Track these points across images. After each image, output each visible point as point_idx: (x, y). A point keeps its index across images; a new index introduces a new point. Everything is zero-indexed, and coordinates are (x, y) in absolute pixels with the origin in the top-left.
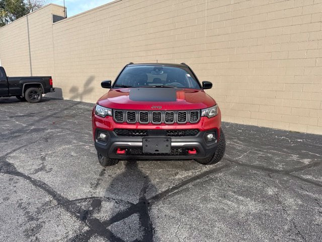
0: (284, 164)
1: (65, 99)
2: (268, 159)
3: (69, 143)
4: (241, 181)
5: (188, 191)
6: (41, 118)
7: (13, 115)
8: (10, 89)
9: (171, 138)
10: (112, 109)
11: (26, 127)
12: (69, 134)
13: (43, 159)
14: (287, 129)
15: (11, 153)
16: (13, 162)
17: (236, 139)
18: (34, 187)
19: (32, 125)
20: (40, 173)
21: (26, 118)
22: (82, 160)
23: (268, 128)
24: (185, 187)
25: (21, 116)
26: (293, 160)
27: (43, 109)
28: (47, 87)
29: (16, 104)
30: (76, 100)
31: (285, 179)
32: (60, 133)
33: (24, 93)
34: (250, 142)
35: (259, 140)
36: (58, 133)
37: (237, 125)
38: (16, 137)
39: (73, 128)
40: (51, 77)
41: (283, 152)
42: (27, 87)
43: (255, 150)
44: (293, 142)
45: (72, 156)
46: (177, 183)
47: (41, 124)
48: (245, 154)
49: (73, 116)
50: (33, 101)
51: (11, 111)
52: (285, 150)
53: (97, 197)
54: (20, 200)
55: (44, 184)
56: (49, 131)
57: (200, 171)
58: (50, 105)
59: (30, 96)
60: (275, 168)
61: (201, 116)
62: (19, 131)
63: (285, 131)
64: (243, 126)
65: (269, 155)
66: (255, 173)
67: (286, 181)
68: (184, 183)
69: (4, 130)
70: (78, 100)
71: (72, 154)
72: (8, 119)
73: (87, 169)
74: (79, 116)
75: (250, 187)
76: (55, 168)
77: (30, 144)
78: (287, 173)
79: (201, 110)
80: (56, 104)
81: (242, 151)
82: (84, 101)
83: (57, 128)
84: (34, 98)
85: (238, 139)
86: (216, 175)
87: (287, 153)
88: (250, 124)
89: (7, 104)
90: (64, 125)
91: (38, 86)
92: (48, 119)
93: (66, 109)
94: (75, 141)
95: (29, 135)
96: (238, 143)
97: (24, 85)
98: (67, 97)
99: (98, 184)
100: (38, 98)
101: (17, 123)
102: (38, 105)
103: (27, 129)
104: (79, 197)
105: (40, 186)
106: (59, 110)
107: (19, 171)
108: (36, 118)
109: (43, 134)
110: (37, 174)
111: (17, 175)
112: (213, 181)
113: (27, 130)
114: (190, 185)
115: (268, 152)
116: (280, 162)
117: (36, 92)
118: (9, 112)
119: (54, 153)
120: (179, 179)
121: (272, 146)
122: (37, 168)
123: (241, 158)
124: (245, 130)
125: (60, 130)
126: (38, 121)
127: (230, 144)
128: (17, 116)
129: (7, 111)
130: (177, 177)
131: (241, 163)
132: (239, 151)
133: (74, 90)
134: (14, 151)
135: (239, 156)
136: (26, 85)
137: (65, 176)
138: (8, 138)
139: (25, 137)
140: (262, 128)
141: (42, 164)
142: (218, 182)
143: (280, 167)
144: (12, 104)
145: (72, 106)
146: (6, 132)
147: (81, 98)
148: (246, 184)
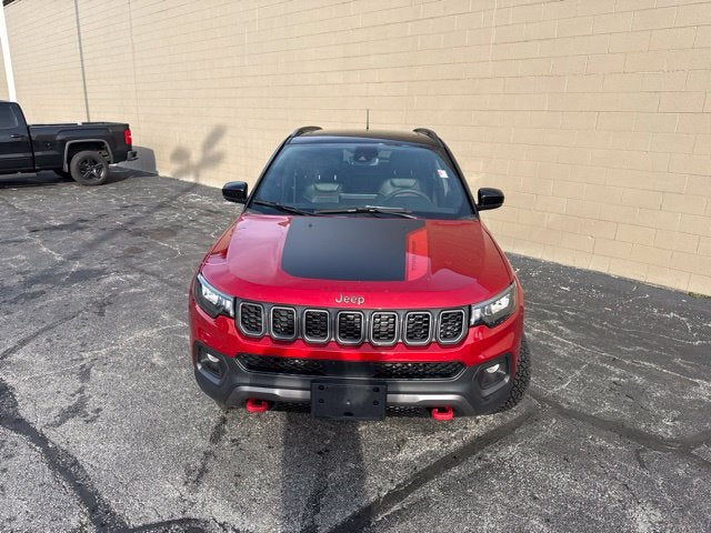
0: (676, 413)
1: (161, 174)
2: (633, 394)
3: (152, 321)
4: (565, 478)
5: (428, 509)
6: (101, 234)
7: (37, 225)
8: (36, 154)
9: (387, 385)
10: (235, 299)
11: (63, 263)
12: (156, 292)
13: (85, 374)
14: (683, 287)
15: (13, 351)
16: (15, 382)
17: (553, 317)
18: (47, 476)
19: (75, 257)
20: (70, 422)
21: (66, 236)
22: (175, 381)
23: (633, 282)
24: (418, 494)
25: (55, 228)
26: (702, 402)
27: (109, 204)
28: (119, 149)
29: (52, 190)
30: (185, 179)
31: (681, 472)
32: (136, 285)
33: (69, 162)
34: (591, 328)
35: (611, 322)
36: (131, 287)
37: (558, 267)
38: (34, 295)
39: (168, 270)
40: (127, 125)
41: (676, 368)
42: (75, 148)
43: (604, 360)
44: (700, 331)
45: (153, 364)
46: (401, 476)
47: (97, 254)
48: (578, 373)
49: (172, 231)
50: (89, 181)
51: (37, 210)
52: (678, 361)
53: (196, 520)
54: (10, 520)
55: (76, 462)
56: (111, 279)
57: (462, 434)
58: (125, 192)
59: (82, 169)
60: (653, 427)
61: (469, 326)
62: (44, 278)
63: (679, 294)
64: (571, 271)
65: (639, 380)
66: (601, 449)
67: (685, 482)
68: (420, 478)
69: (10, 273)
70: (191, 179)
71: (157, 359)
72: (27, 236)
73: (182, 416)
74: (185, 231)
75: (590, 503)
76: (108, 410)
77: (61, 322)
78: (684, 448)
79: (470, 307)
80: (140, 189)
81: (571, 363)
82: (203, 182)
83: (132, 269)
84: (92, 175)
85: (560, 318)
86: (502, 454)
87: (684, 371)
88: (590, 268)
89: (31, 189)
90: (149, 260)
91: (99, 146)
92: (114, 240)
93: (161, 206)
94: (166, 317)
95: (65, 290)
96: (559, 333)
97: (67, 144)
98: (165, 169)
99: (203, 471)
100: (99, 173)
101: (45, 249)
102: (98, 192)
103: (63, 269)
104: (154, 519)
105: (64, 471)
106: (145, 209)
107: (23, 414)
108: (89, 236)
109: (94, 290)
110: (62, 428)
111: (16, 431)
112: (493, 473)
113: (62, 275)
114: (432, 489)
115: (633, 369)
116: (666, 404)
117: (95, 162)
118: (32, 215)
119: (113, 353)
120: (408, 464)
121: (645, 344)
122: (66, 405)
123: (566, 390)
124: (578, 286)
125: (138, 275)
126: (91, 246)
127: (540, 336)
128: (46, 229)
129: (27, 209)
130: (401, 456)
131: (566, 406)
132: (562, 362)
133: (180, 155)
134: (23, 343)
135: (562, 380)
136: (71, 145)
137: (127, 438)
138: (15, 302)
139: (55, 298)
140: (620, 279)
141: (81, 391)
142: (507, 479)
143: (666, 427)
144: (42, 189)
145: (174, 198)
146: (15, 281)
147: (197, 176)
148: (576, 492)
